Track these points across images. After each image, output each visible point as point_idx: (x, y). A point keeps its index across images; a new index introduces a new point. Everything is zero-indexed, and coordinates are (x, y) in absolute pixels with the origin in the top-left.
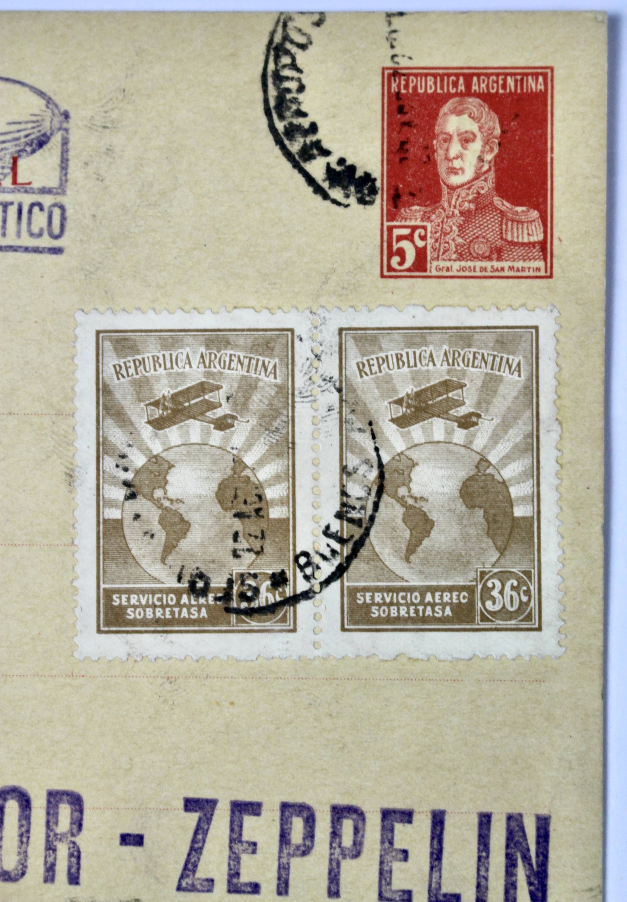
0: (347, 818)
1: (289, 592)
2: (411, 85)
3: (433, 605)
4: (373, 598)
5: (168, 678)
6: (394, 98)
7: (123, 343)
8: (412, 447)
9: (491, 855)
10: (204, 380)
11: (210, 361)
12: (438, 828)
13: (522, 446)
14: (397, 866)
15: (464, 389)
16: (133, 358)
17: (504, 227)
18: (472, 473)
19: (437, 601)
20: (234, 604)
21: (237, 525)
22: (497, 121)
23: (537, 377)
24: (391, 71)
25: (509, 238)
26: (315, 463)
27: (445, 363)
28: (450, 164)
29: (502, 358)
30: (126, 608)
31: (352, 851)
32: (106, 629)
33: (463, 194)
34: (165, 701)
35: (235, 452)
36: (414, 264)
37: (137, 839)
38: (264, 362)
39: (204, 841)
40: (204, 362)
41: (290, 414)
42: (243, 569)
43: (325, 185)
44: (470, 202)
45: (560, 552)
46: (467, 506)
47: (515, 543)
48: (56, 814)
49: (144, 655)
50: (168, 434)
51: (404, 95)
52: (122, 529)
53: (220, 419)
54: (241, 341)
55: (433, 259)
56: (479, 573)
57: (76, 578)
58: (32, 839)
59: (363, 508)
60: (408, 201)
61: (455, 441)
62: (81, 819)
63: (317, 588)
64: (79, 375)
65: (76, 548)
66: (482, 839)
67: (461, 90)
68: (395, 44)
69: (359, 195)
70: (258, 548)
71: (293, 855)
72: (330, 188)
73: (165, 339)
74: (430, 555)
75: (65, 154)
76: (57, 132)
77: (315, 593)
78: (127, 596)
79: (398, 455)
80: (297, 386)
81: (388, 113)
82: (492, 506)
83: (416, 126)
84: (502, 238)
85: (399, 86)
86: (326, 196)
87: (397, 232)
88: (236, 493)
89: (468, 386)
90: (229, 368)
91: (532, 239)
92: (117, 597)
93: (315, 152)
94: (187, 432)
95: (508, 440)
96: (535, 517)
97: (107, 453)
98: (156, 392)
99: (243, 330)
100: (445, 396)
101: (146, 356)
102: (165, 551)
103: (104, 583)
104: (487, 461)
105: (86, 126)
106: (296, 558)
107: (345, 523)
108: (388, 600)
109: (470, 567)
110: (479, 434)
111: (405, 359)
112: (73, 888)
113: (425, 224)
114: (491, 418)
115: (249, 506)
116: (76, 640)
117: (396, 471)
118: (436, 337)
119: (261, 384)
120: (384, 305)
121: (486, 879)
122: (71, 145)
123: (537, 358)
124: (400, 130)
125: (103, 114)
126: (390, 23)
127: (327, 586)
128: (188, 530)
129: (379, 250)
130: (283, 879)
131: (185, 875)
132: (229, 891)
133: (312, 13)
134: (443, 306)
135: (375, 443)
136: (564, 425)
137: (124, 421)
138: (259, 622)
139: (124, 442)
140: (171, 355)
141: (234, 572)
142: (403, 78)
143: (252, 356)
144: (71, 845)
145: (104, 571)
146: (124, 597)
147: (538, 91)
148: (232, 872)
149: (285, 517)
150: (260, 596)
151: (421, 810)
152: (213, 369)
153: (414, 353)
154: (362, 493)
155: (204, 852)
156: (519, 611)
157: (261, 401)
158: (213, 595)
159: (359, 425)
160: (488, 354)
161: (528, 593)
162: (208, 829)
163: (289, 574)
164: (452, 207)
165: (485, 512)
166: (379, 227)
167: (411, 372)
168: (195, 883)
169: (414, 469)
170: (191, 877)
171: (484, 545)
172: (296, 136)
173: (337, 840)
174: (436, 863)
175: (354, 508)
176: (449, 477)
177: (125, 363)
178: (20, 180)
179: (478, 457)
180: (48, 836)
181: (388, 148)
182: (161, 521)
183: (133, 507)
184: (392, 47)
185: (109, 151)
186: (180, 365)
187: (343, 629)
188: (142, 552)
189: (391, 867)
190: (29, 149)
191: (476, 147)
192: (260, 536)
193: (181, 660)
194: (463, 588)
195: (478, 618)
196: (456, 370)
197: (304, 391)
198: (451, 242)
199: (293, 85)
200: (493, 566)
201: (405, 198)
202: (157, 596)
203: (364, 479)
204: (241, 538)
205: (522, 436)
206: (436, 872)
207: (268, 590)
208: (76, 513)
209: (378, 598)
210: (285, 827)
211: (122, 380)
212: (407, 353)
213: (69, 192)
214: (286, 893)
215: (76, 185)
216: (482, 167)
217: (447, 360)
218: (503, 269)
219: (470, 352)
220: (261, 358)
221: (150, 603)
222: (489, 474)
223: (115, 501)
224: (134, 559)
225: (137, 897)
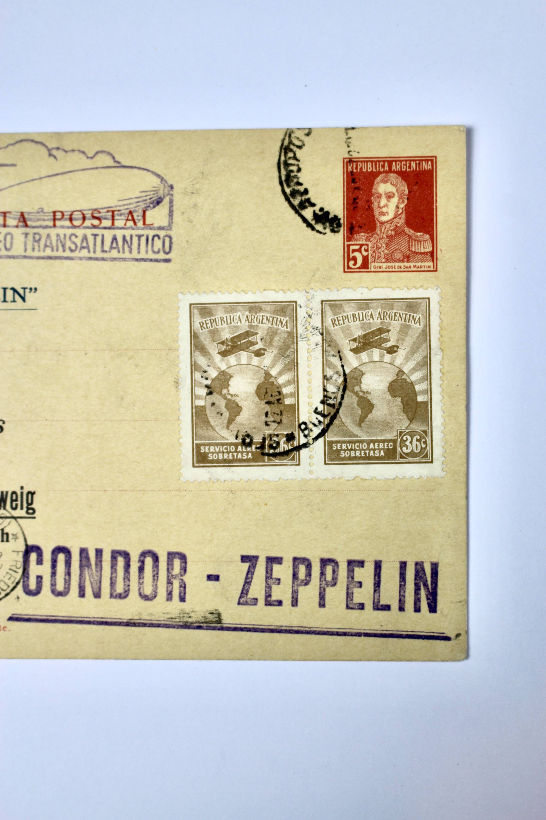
0: (329, 565)
1: (296, 444)
2: (359, 167)
3: (374, 450)
4: (341, 446)
5: (231, 491)
6: (350, 175)
7: (204, 310)
8: (362, 364)
9: (407, 584)
10: (248, 329)
11: (252, 319)
12: (378, 570)
13: (421, 363)
14: (356, 591)
15: (390, 332)
16: (210, 318)
17: (410, 244)
18: (394, 378)
19: (376, 448)
20: (266, 451)
21: (268, 408)
22: (406, 186)
23: (430, 325)
24: (348, 160)
25: (413, 250)
26: (309, 374)
27: (379, 319)
28: (381, 210)
29: (410, 315)
30: (208, 453)
31: (332, 583)
32: (197, 465)
33: (388, 226)
34: (230, 503)
35: (266, 368)
36: (361, 265)
37: (216, 577)
38: (280, 319)
39: (252, 578)
40: (248, 320)
41: (295, 348)
42: (271, 432)
43: (313, 223)
44: (392, 230)
45: (443, 421)
46: (392, 396)
47: (418, 416)
48: (172, 564)
49: (218, 479)
50: (229, 359)
51: (355, 172)
52: (205, 411)
53: (257, 350)
54: (268, 308)
55: (372, 262)
56: (399, 432)
57: (181, 438)
58: (160, 578)
59: (335, 398)
60: (358, 231)
61: (385, 361)
62: (186, 567)
63: (311, 442)
64: (180, 328)
65: (180, 422)
66: (402, 575)
67: (386, 170)
68: (350, 145)
69: (331, 228)
70: (278, 420)
71: (300, 585)
72: (315, 224)
73: (227, 308)
74: (372, 423)
75: (171, 208)
76: (167, 196)
77: (310, 444)
78: (208, 447)
79: (354, 369)
80: (299, 332)
81: (346, 183)
82: (405, 396)
83: (362, 189)
84: (409, 250)
85: (352, 168)
86: (313, 229)
87: (352, 248)
88: (266, 391)
89: (392, 331)
90: (262, 323)
91: (426, 250)
92: (203, 448)
93: (307, 204)
94: (240, 358)
95: (414, 360)
96: (429, 402)
97: (196, 370)
98: (222, 337)
99: (269, 302)
100: (379, 337)
101: (216, 317)
102: (228, 422)
103: (196, 440)
104: (403, 371)
105: (183, 193)
106: (300, 426)
107: (326, 406)
108: (350, 448)
109: (394, 429)
110: (398, 357)
111: (357, 316)
112: (182, 604)
113: (367, 243)
114: (405, 348)
115: (273, 398)
116: (181, 471)
117: (353, 377)
118: (374, 304)
119: (279, 331)
120: (345, 288)
121: (404, 597)
122: (174, 203)
123: (429, 315)
124: (354, 192)
125: (192, 186)
126: (347, 134)
127: (316, 440)
128: (241, 411)
129: (342, 257)
130: (295, 598)
131: (242, 597)
132: (266, 605)
133: (305, 129)
134: (378, 287)
135: (342, 362)
136: (444, 351)
137: (205, 352)
138: (280, 460)
139: (205, 364)
140: (230, 316)
141: (266, 433)
142: (354, 163)
143: (274, 316)
144: (181, 581)
145: (196, 434)
146: (207, 448)
147: (428, 169)
148: (267, 594)
149: (293, 403)
150: (280, 446)
151: (368, 560)
152: (253, 324)
153: (362, 313)
154: (335, 390)
155: (252, 584)
156: (420, 453)
157: (279, 341)
158: (255, 446)
159: (333, 353)
160: (403, 313)
161: (425, 442)
162: (254, 572)
163: (296, 434)
164: (382, 234)
165: (402, 399)
166: (342, 245)
167: (361, 324)
168: (248, 601)
169: (363, 377)
170: (245, 597)
171: (401, 417)
172: (296, 196)
173: (324, 577)
174: (377, 588)
175: (331, 398)
176: (382, 380)
177: (205, 321)
178: (147, 222)
179: (398, 369)
180: (168, 576)
181: (347, 202)
182: (226, 406)
183: (211, 399)
184: (348, 146)
185: (195, 206)
186: (235, 321)
187: (325, 463)
188: (216, 423)
189: (353, 591)
190: (152, 206)
191: (395, 200)
192: (280, 414)
193: (238, 481)
194: (390, 441)
195: (398, 457)
196: (385, 322)
197: (302, 335)
198: (382, 252)
199: (294, 168)
200: (407, 428)
201: (356, 229)
202: (224, 447)
203: (336, 382)
204: (269, 415)
205: (421, 357)
206: (377, 593)
207: (284, 443)
208: (180, 403)
209: (344, 447)
210: (295, 570)
211: (204, 330)
212: (359, 314)
213: (174, 229)
214: (297, 605)
215: (177, 225)
216: (398, 211)
217: (380, 317)
218: (410, 267)
219: (393, 312)
220: (279, 317)
221: (221, 451)
222: (404, 378)
223: (201, 396)
224: (212, 427)
225: (217, 608)
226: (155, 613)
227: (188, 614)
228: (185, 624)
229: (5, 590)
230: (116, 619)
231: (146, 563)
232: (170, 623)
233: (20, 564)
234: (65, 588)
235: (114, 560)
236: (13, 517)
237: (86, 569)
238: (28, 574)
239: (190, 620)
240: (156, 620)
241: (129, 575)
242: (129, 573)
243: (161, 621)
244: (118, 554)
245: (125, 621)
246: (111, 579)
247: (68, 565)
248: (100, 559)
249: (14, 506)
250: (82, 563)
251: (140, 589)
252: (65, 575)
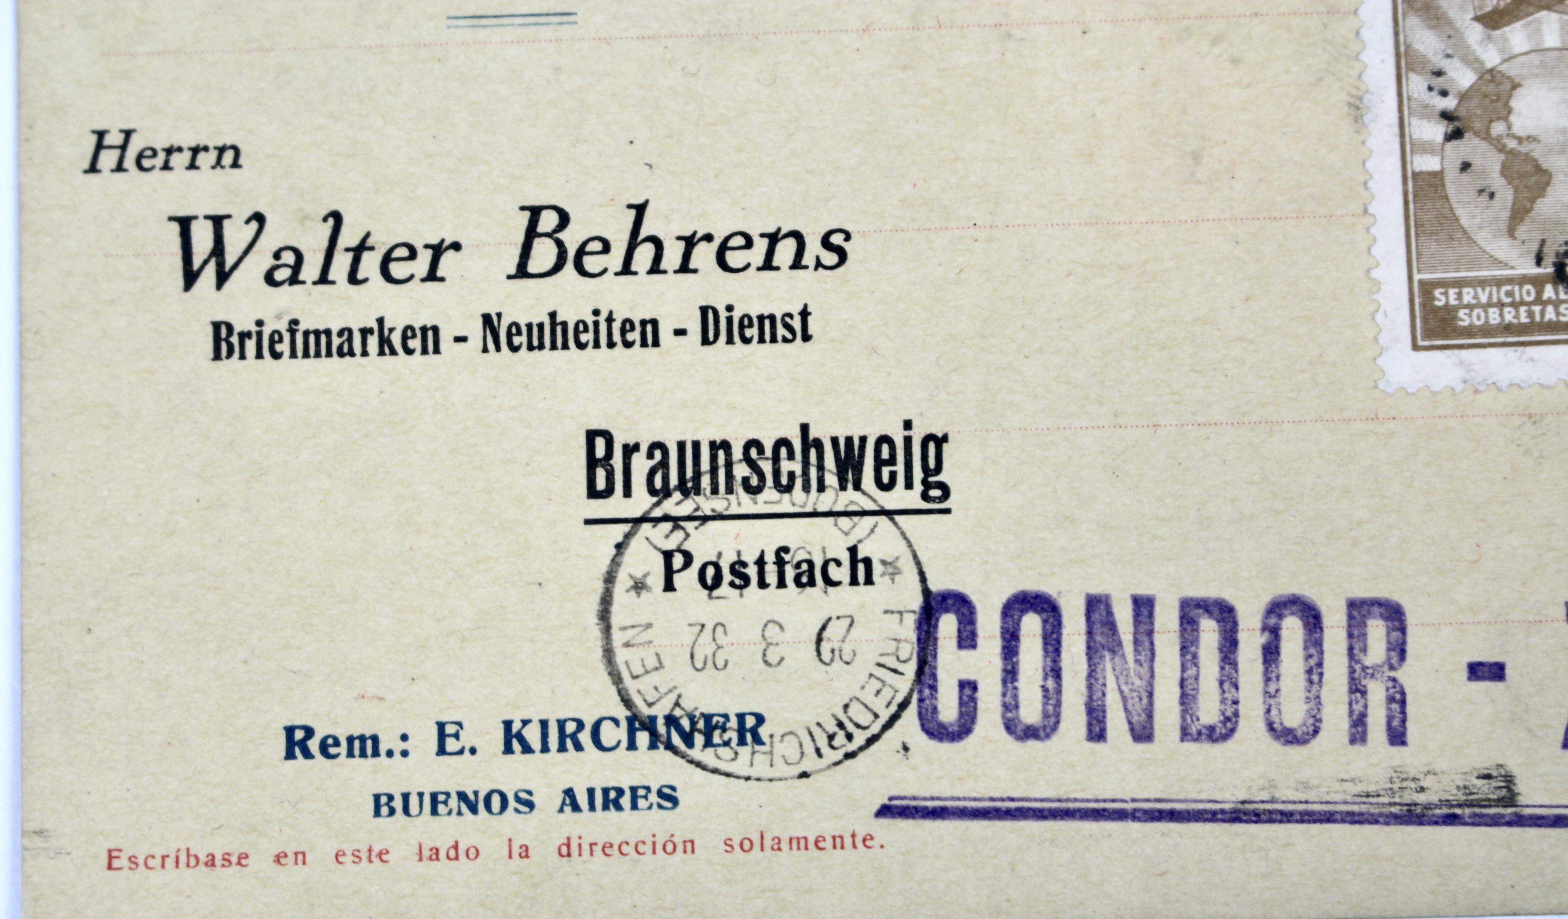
5: (1530, 416)
30: (1456, 309)
32: (1427, 343)
34: (1527, 452)
37: (1495, 670)
48: (1363, 636)
49: (1490, 381)
50: (1508, 35)
52: (1444, 186)
57: (1374, 266)
58: (1326, 677)
62: (1404, 642)
65: (1371, 220)
78: (1457, 290)
92: (1441, 293)
94: (1538, 31)
97: (1413, 69)
102: (1512, 218)
103: (1419, 271)
112: (1397, 751)
116: (1379, 361)
128: (1548, 183)
137: (1437, 18)
139: (1439, 51)
144: (1390, 684)
145: (1418, 253)
146: (1452, 292)
180: (1352, 671)
182: (1505, 171)
183: (1457, 151)
188: (1477, 221)
193: (1549, 387)
202: (1504, 289)
208: (1368, 165)
221: (1495, 300)
223: (1429, 143)
224: (1465, 232)
225: (1500, 762)
226: (1316, 782)
227: (1414, 779)
228: (1409, 811)
229: (865, 728)
230: (1201, 801)
231: (1284, 633)
232: (1363, 808)
233: (909, 649)
234: (1046, 715)
235: (1189, 628)
236: (883, 512)
237: (1107, 655)
238: (934, 676)
239: (1422, 798)
240: (1321, 803)
241: (1236, 671)
242: (1234, 665)
243: (1336, 803)
244: (1200, 611)
245: (1227, 807)
246: (1182, 683)
247: (1050, 648)
248: (1146, 627)
249: (886, 479)
250: (1095, 642)
251: (1268, 711)
252: (1045, 678)
